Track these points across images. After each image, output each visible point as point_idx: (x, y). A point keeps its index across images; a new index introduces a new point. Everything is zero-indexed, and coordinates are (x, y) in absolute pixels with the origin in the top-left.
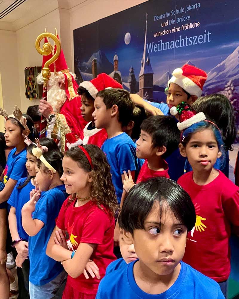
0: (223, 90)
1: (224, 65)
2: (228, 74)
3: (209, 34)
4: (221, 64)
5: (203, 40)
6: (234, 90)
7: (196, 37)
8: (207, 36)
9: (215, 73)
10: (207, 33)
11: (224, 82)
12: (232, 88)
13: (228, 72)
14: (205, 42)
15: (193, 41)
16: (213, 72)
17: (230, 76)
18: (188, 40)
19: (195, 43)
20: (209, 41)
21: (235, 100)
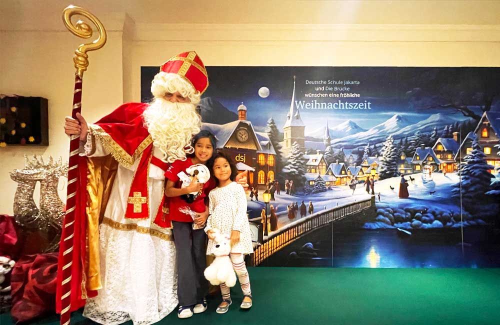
0: (384, 141)
1: (384, 125)
2: (388, 132)
3: (369, 103)
4: (382, 124)
5: (364, 106)
6: (394, 142)
7: (357, 104)
8: (367, 105)
9: (377, 130)
10: (367, 103)
11: (385, 137)
12: (392, 141)
13: (387, 130)
14: (365, 108)
15: (354, 106)
16: (375, 129)
17: (390, 133)
18: (348, 105)
19: (356, 107)
20: (369, 108)
21: (395, 148)
